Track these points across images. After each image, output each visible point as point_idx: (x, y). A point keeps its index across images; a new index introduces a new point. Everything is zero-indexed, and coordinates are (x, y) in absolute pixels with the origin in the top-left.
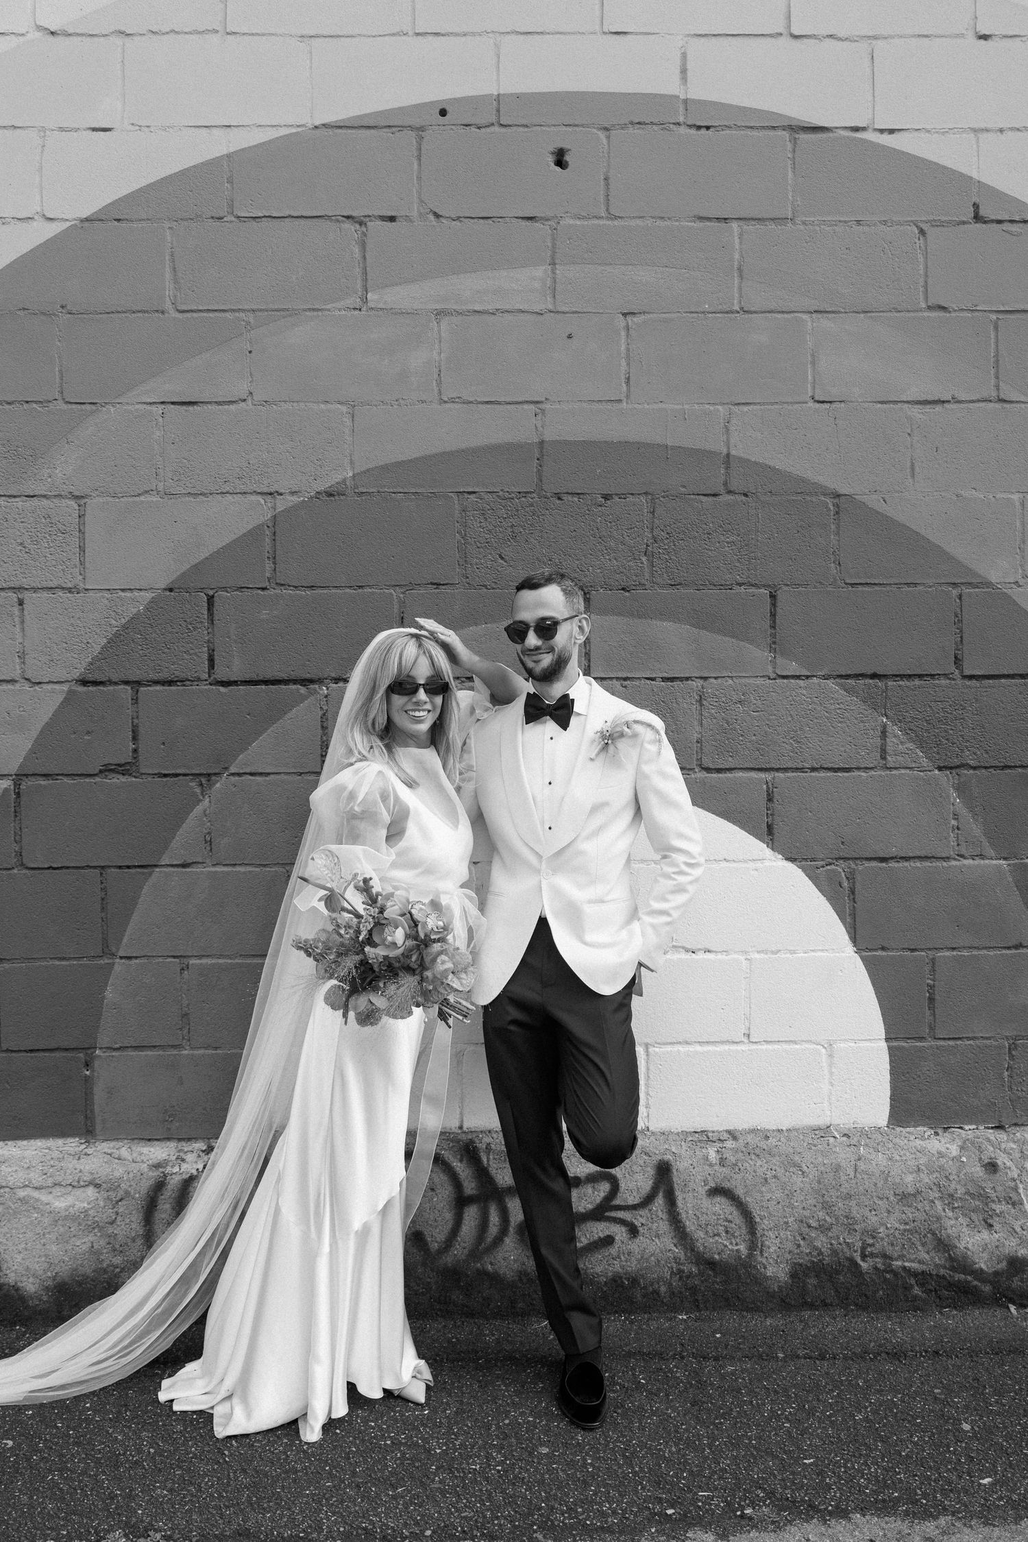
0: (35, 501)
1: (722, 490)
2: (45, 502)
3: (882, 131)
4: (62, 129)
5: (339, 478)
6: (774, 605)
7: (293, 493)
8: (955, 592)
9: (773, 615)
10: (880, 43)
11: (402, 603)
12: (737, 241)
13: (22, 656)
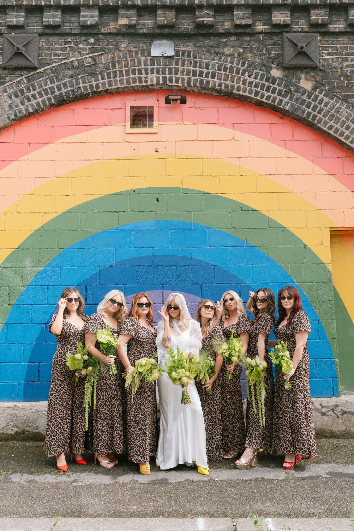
0: (51, 268)
1: (190, 265)
2: (53, 268)
3: (222, 194)
4: (59, 196)
5: (112, 263)
6: (201, 288)
7: (103, 266)
8: (239, 285)
9: (201, 290)
10: (221, 177)
11: (125, 288)
12: (193, 215)
13: (48, 299)
